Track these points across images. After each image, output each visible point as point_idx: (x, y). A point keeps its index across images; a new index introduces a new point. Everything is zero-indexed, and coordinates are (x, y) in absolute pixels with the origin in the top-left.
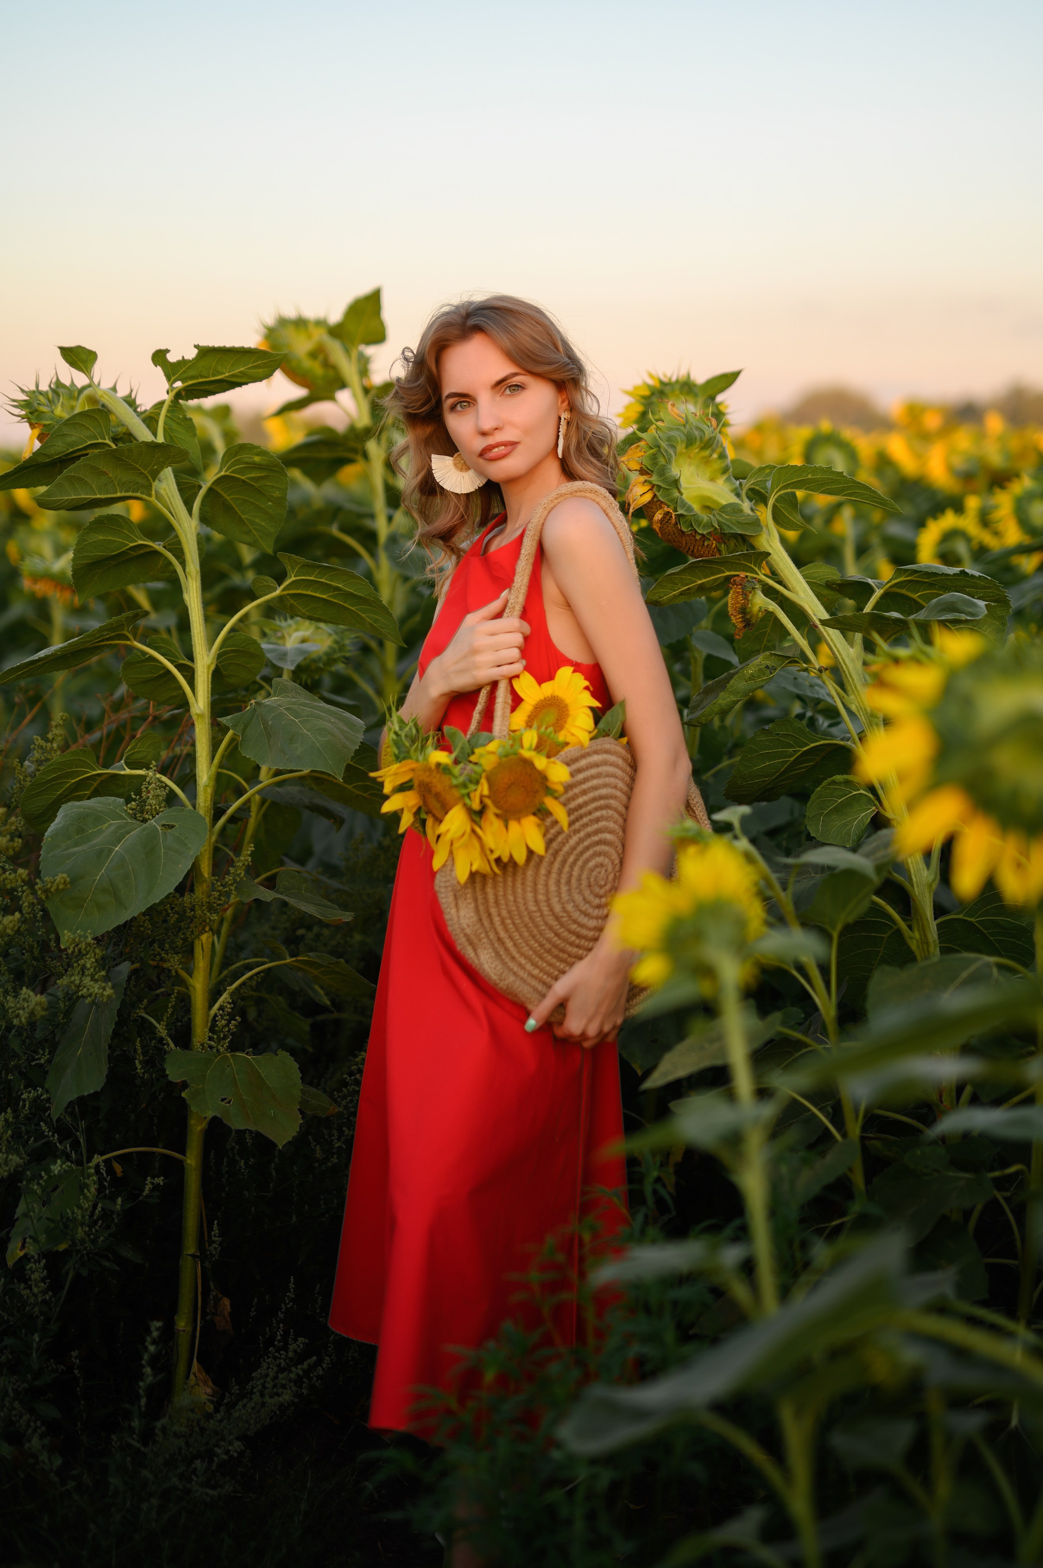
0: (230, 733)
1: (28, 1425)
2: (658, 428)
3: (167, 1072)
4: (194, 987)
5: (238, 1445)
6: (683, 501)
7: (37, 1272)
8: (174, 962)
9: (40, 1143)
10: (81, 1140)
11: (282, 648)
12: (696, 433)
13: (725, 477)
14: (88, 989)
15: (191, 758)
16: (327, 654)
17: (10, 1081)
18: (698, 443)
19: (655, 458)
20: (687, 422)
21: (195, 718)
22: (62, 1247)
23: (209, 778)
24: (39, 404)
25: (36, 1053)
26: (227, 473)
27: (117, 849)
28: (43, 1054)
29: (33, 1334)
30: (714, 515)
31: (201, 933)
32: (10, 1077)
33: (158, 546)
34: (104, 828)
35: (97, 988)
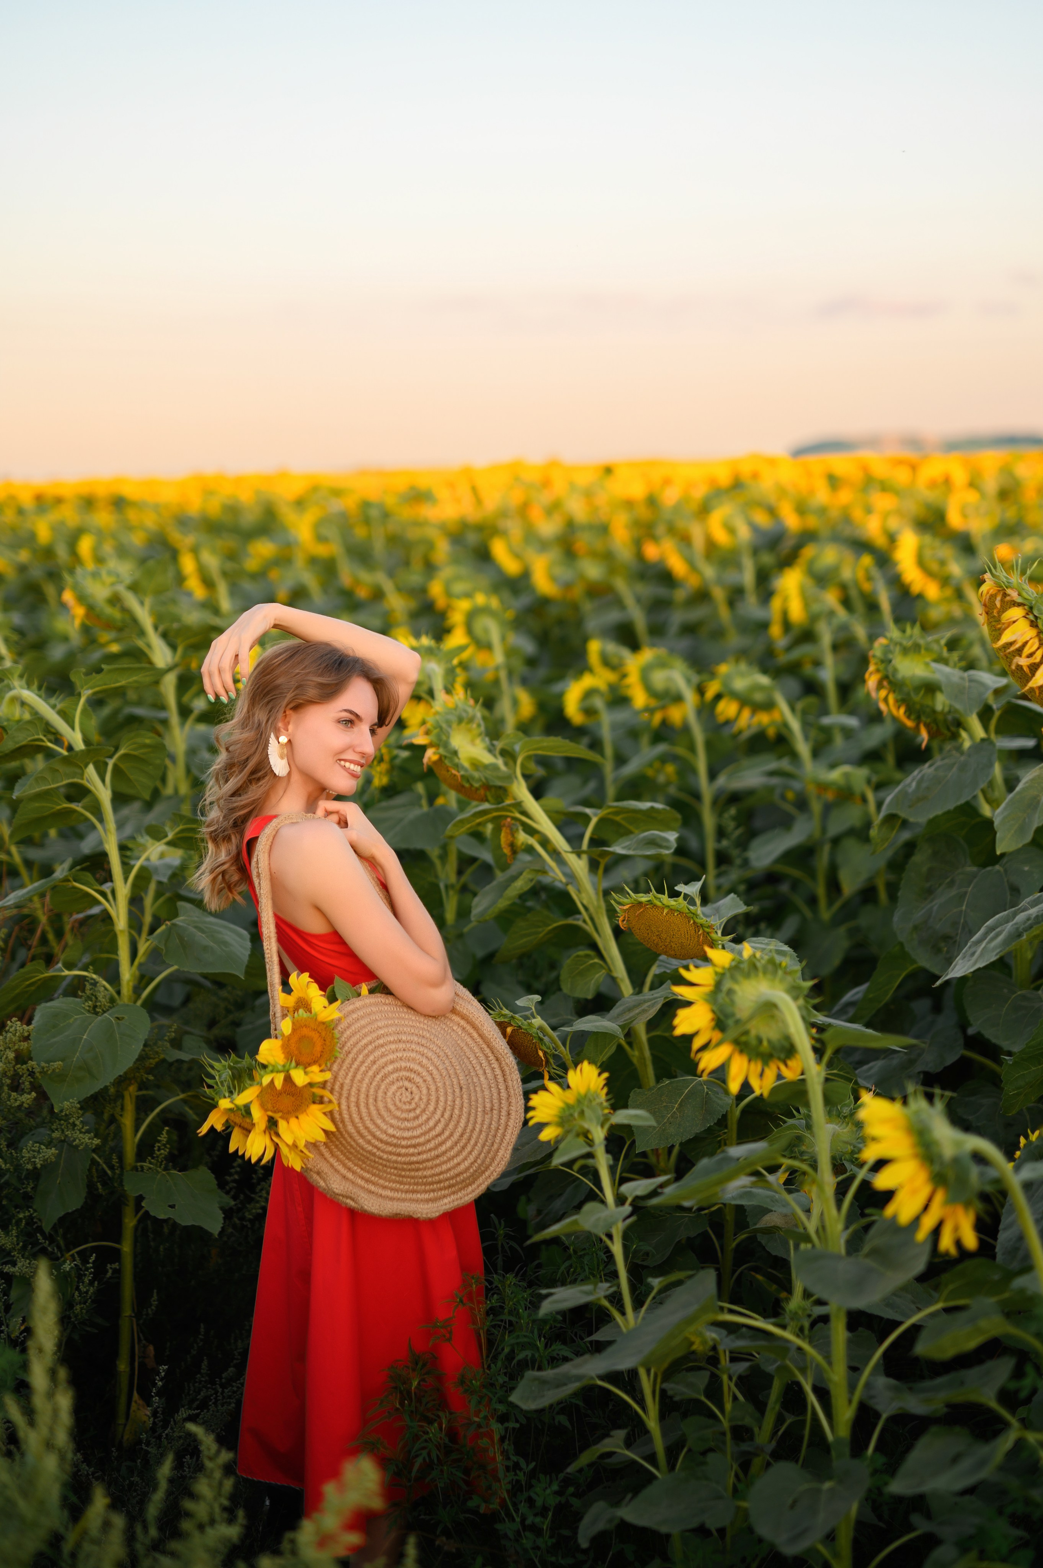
6: (461, 764)
12: (463, 715)
13: (482, 739)
14: (80, 1140)
18: (464, 721)
23: (131, 975)
26: (125, 752)
27: (85, 1037)
30: (481, 772)
33: (76, 806)
34: (71, 1022)
35: (87, 1140)
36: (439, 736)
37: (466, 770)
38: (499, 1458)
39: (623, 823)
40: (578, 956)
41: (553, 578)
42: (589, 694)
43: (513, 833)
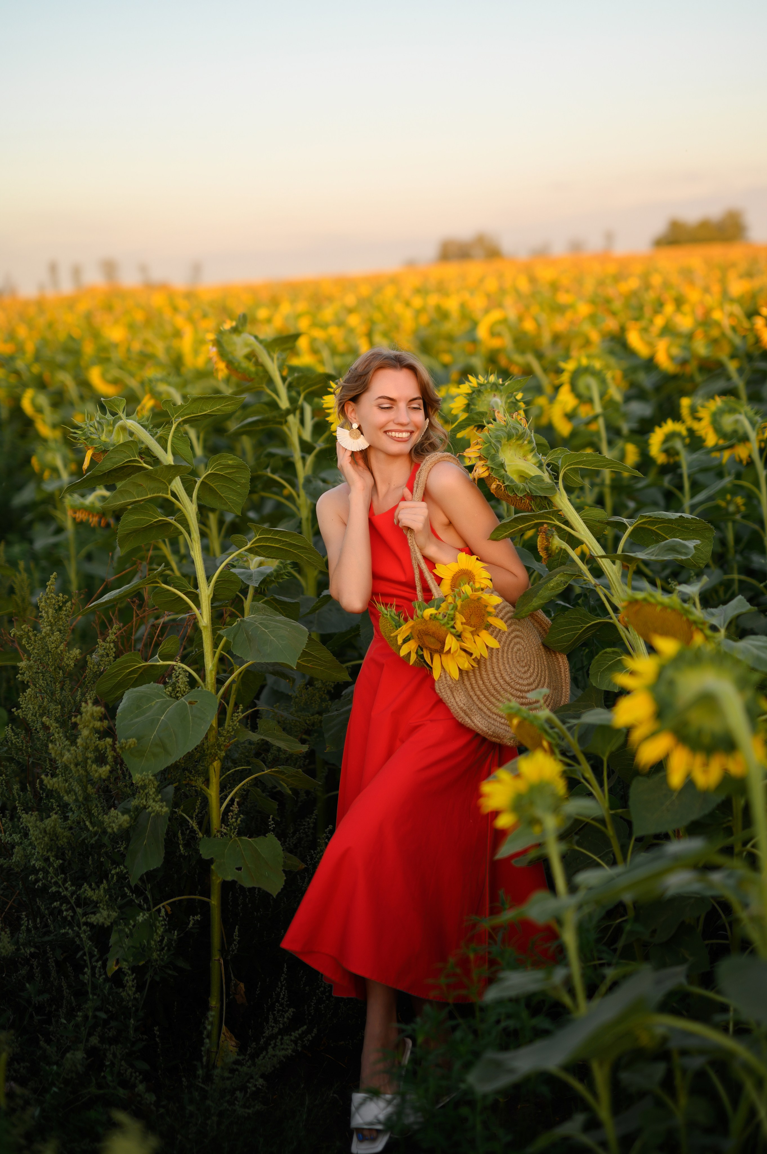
0: (225, 639)
1: (131, 1075)
2: (489, 430)
3: (201, 853)
4: (210, 795)
5: (261, 1081)
6: (507, 476)
7: (129, 980)
8: (199, 783)
9: (125, 901)
10: (149, 896)
11: (249, 571)
12: (514, 431)
13: (532, 454)
14: (152, 808)
15: (202, 656)
16: (276, 571)
17: (102, 861)
18: (515, 437)
19: (488, 450)
20: (507, 424)
21: (202, 628)
22: (141, 963)
23: (213, 665)
24: (91, 433)
25: (117, 843)
26: (212, 472)
27: (162, 718)
28: (122, 844)
29: (130, 1020)
30: (527, 484)
31: (213, 761)
32: (102, 859)
33: (170, 520)
34: (153, 705)
35: (157, 806)
36: (487, 450)
37: (512, 481)
38: (479, 1127)
39: (656, 530)
40: (606, 653)
41: (672, 358)
42: (670, 437)
43: (548, 538)
